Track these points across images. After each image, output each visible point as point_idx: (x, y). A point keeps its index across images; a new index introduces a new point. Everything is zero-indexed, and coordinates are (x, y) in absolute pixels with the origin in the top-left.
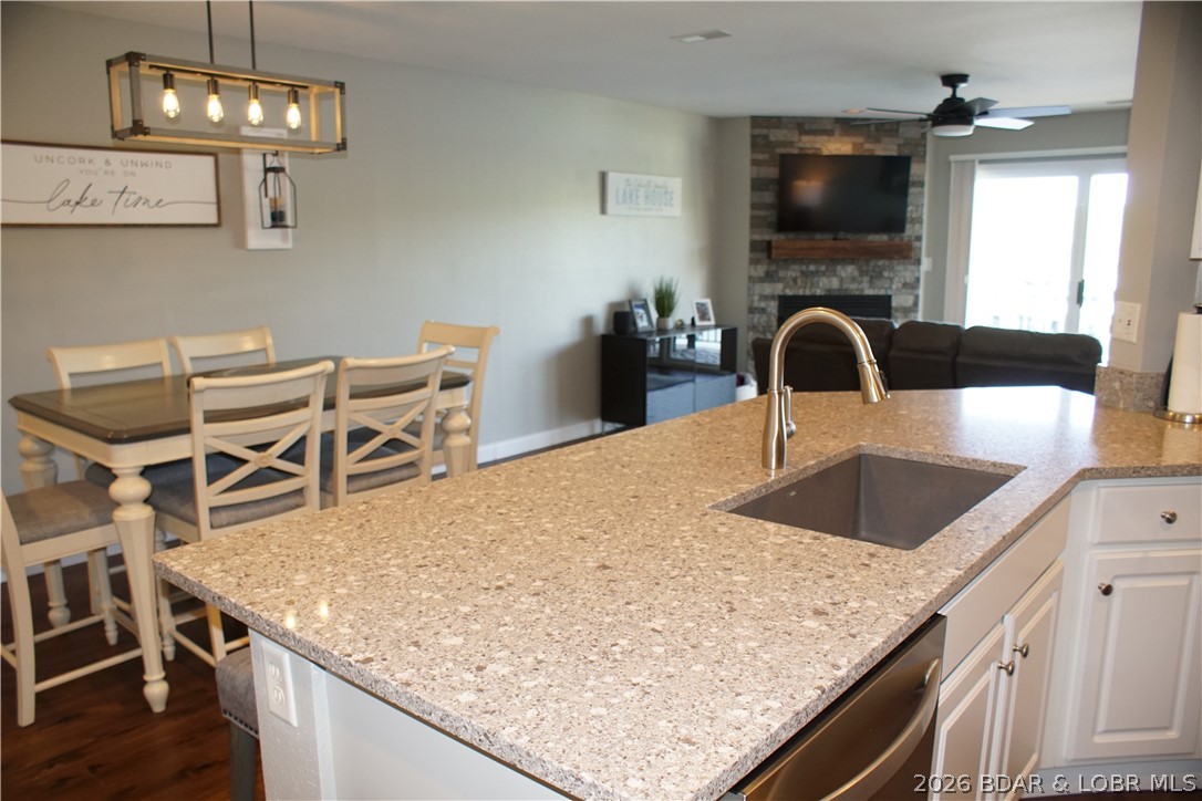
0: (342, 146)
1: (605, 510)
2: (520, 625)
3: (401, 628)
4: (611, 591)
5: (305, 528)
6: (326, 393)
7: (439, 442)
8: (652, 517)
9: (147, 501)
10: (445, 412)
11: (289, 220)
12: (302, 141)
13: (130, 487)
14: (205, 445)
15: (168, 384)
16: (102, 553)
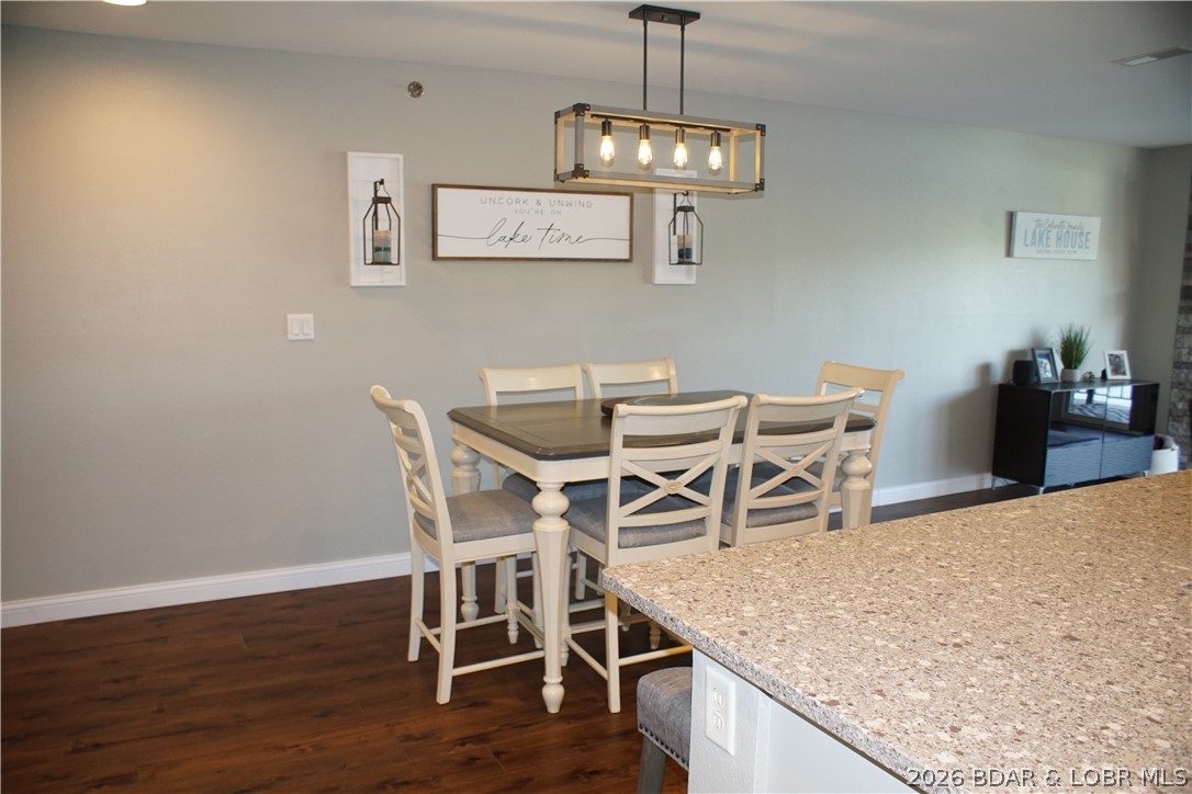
0: (760, 187)
1: (1057, 575)
2: (989, 689)
3: (861, 675)
4: (1086, 666)
5: (743, 559)
6: (736, 427)
7: (837, 485)
8: (1115, 589)
9: (563, 516)
10: (847, 455)
11: (694, 258)
12: (721, 182)
13: (550, 501)
14: (622, 468)
15: (579, 406)
16: (513, 559)
